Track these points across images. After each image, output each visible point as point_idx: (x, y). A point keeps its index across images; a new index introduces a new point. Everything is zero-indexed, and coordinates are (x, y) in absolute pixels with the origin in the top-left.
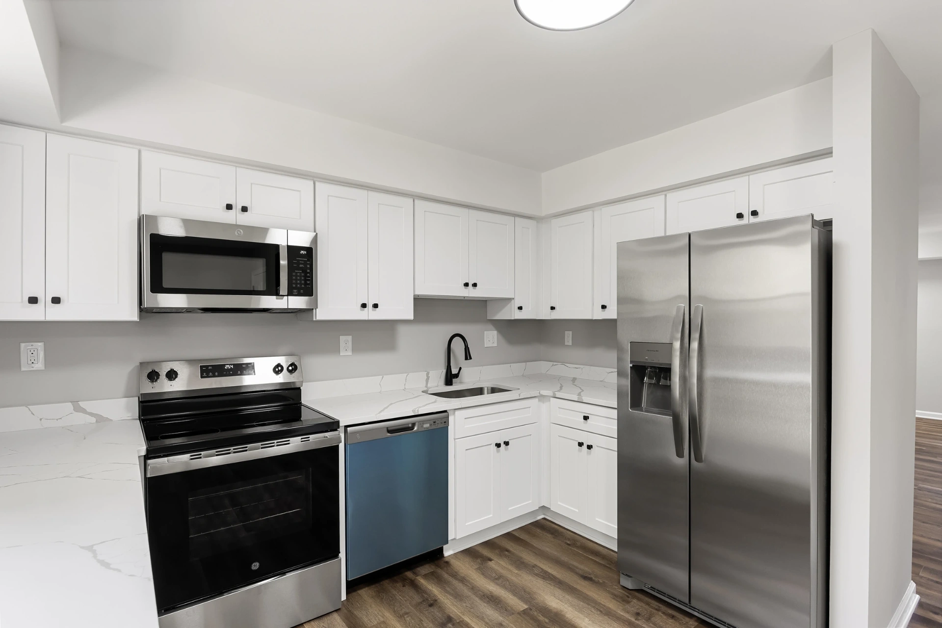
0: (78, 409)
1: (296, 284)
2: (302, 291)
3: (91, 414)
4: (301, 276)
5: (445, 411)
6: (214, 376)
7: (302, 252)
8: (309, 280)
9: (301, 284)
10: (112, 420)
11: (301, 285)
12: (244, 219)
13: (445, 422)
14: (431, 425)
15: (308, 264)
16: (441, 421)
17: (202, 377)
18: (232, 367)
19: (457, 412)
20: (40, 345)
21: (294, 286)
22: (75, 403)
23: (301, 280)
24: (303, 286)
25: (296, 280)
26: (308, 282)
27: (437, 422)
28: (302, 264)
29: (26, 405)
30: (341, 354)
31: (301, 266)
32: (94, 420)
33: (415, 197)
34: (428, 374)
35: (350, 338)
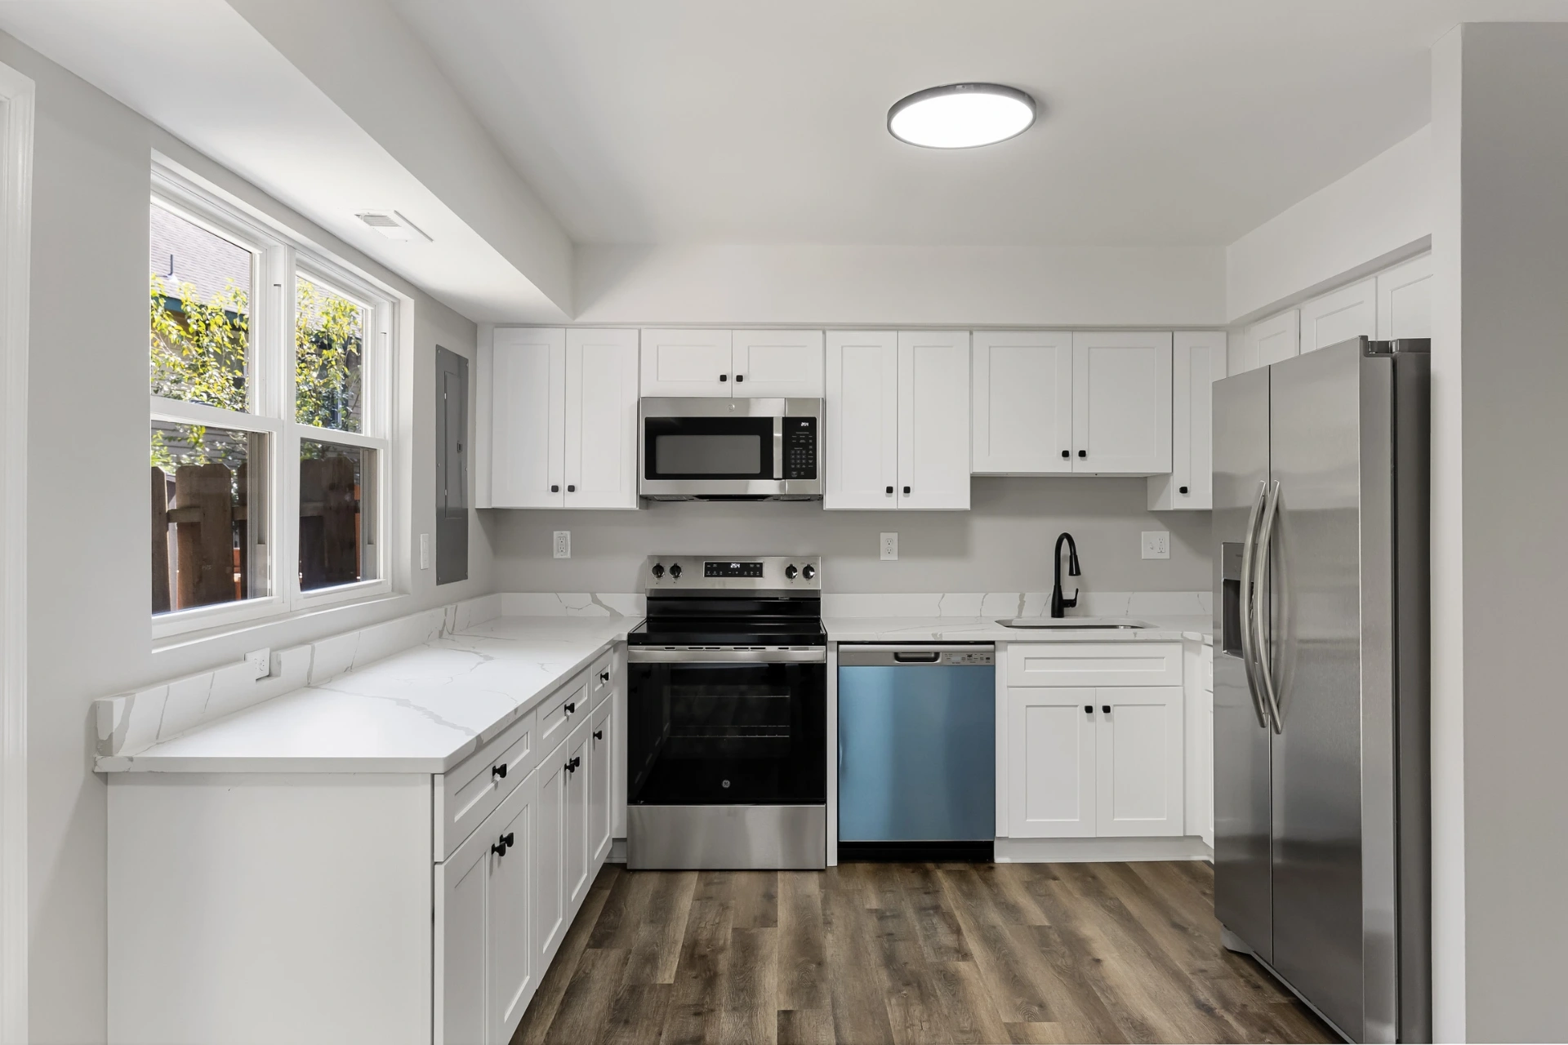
0: (596, 601)
1: (796, 464)
2: (802, 473)
3: (607, 608)
4: (801, 454)
5: (992, 643)
6: (718, 576)
7: (803, 424)
8: (810, 459)
9: (801, 464)
10: (622, 616)
11: (801, 466)
12: (740, 390)
13: (988, 659)
14: (963, 659)
15: (810, 439)
16: (982, 656)
17: (706, 576)
18: (739, 566)
19: (1010, 647)
20: (568, 533)
21: (793, 466)
22: (593, 594)
23: (801, 459)
24: (804, 466)
25: (795, 459)
26: (811, 461)
27: (974, 656)
28: (803, 439)
29: (556, 592)
30: (882, 559)
31: (801, 441)
32: (608, 614)
33: (971, 329)
34: (1022, 597)
35: (894, 536)
